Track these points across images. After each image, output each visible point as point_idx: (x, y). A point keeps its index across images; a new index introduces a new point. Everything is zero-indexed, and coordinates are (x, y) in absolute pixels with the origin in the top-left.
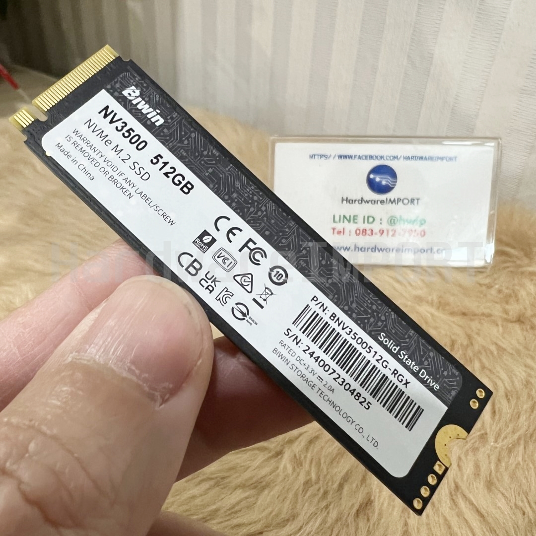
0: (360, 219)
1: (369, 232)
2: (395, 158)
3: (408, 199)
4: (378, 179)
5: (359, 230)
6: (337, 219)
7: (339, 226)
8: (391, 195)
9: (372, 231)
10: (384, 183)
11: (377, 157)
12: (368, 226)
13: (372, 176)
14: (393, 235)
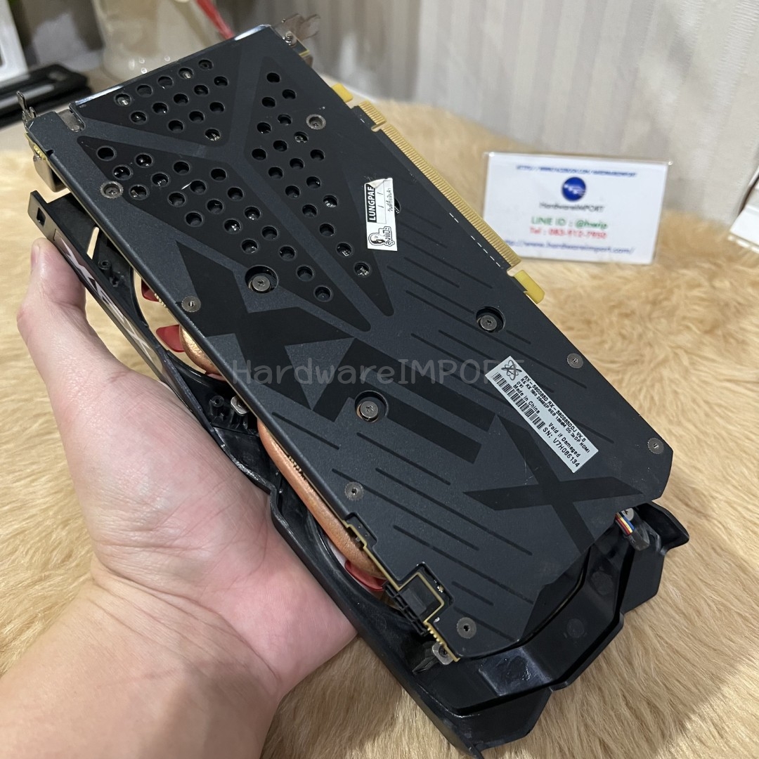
0: (554, 222)
1: (560, 232)
2: (586, 172)
3: (593, 207)
4: (571, 188)
5: (552, 230)
6: (535, 220)
7: (537, 226)
8: (580, 202)
9: (562, 232)
10: (575, 192)
11: (570, 170)
12: (559, 227)
13: (566, 186)
14: (580, 236)
